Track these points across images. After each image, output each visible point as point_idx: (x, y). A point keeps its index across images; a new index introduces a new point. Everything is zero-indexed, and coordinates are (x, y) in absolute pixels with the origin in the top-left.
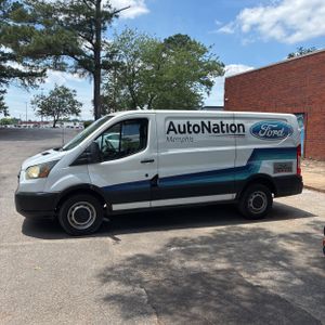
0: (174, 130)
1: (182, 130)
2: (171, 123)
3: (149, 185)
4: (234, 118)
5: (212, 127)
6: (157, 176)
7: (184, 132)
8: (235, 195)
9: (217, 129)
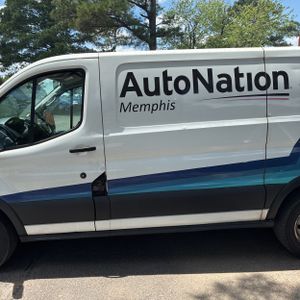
0: (136, 88)
1: (152, 88)
2: (130, 76)
3: (89, 194)
4: (264, 60)
5: (216, 80)
6: (103, 176)
7: (157, 92)
8: (266, 212)
9: (227, 84)
